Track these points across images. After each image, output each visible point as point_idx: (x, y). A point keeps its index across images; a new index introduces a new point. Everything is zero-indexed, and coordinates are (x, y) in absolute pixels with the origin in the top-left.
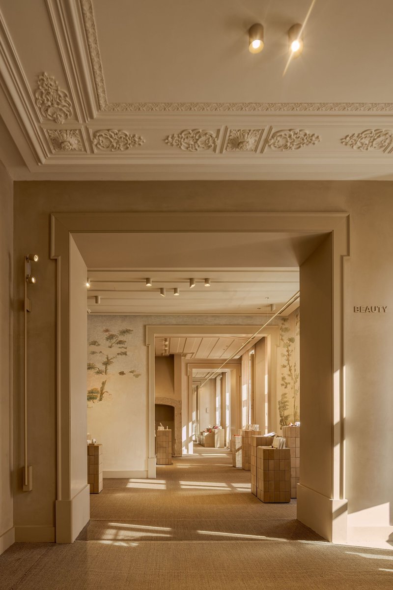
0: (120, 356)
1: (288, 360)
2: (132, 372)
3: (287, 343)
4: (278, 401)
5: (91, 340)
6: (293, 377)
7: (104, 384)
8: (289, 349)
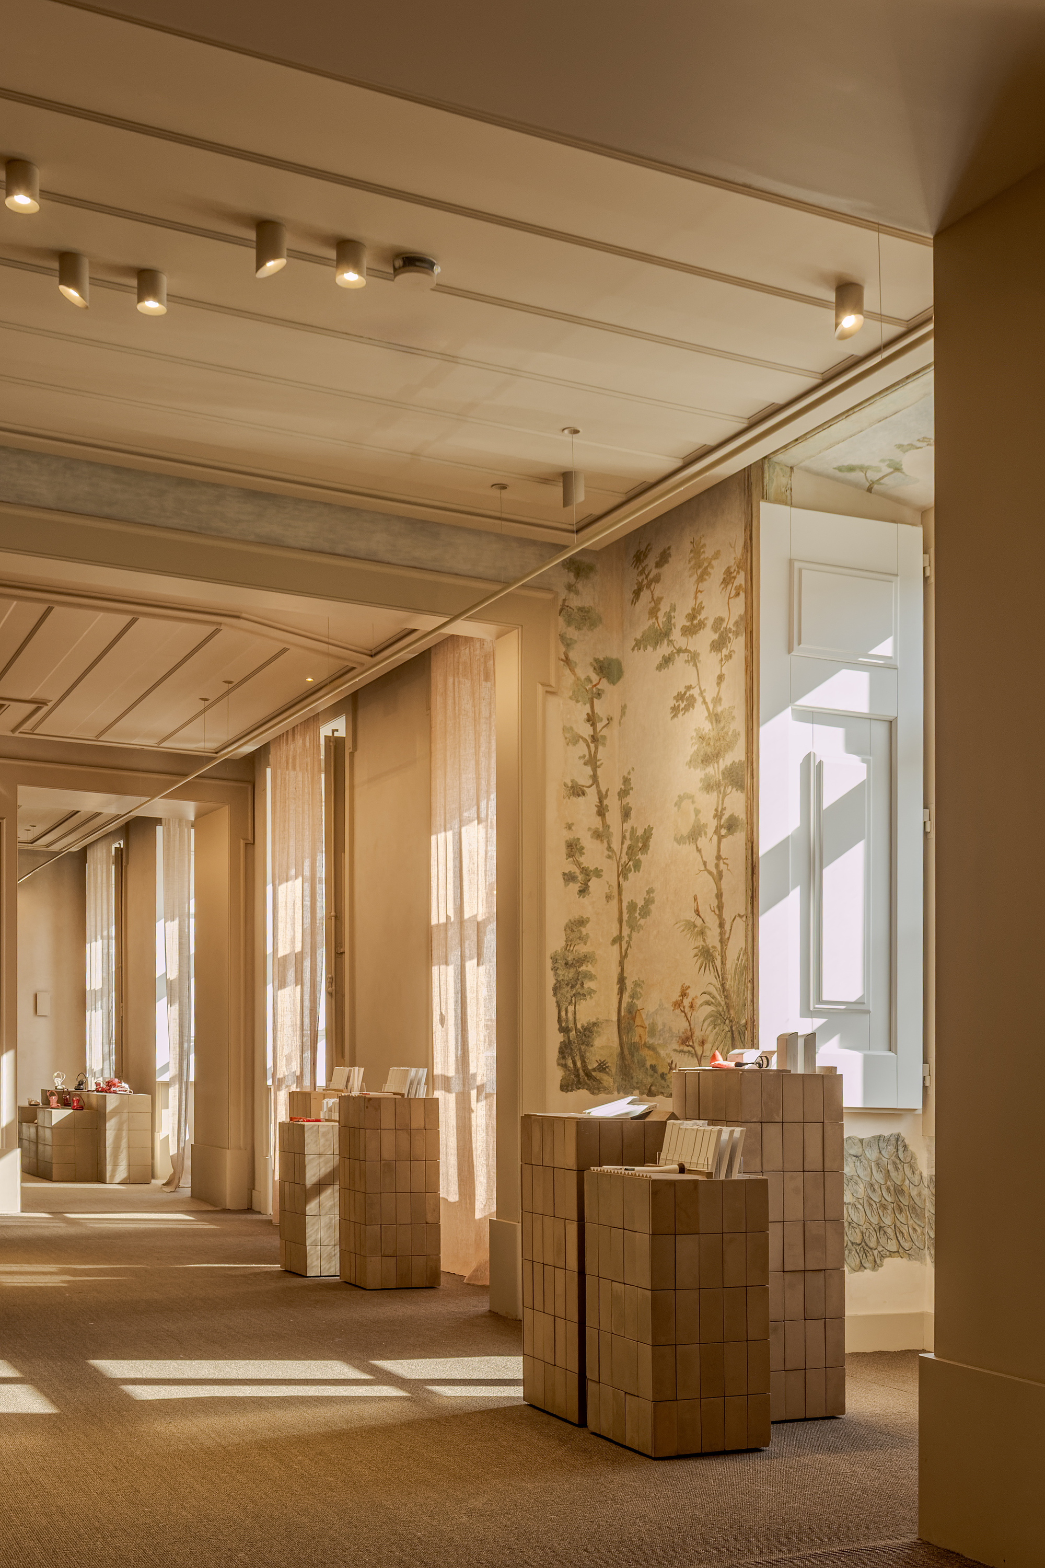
1: (592, 761)
3: (589, 680)
4: (549, 952)
6: (616, 845)
8: (601, 708)
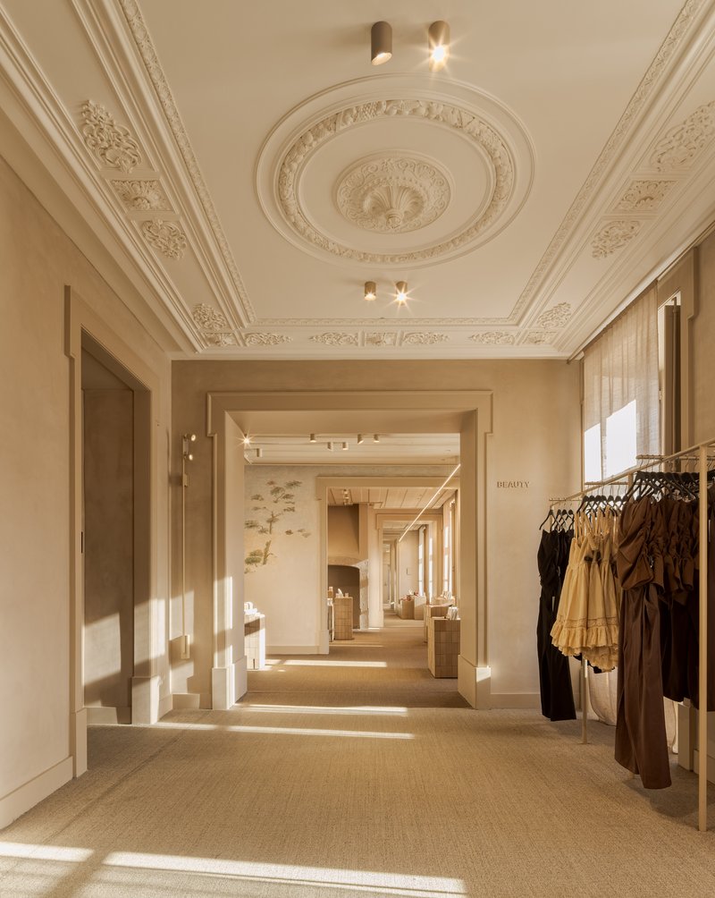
0: (287, 512)
2: (300, 531)
5: (254, 494)
7: (268, 544)
